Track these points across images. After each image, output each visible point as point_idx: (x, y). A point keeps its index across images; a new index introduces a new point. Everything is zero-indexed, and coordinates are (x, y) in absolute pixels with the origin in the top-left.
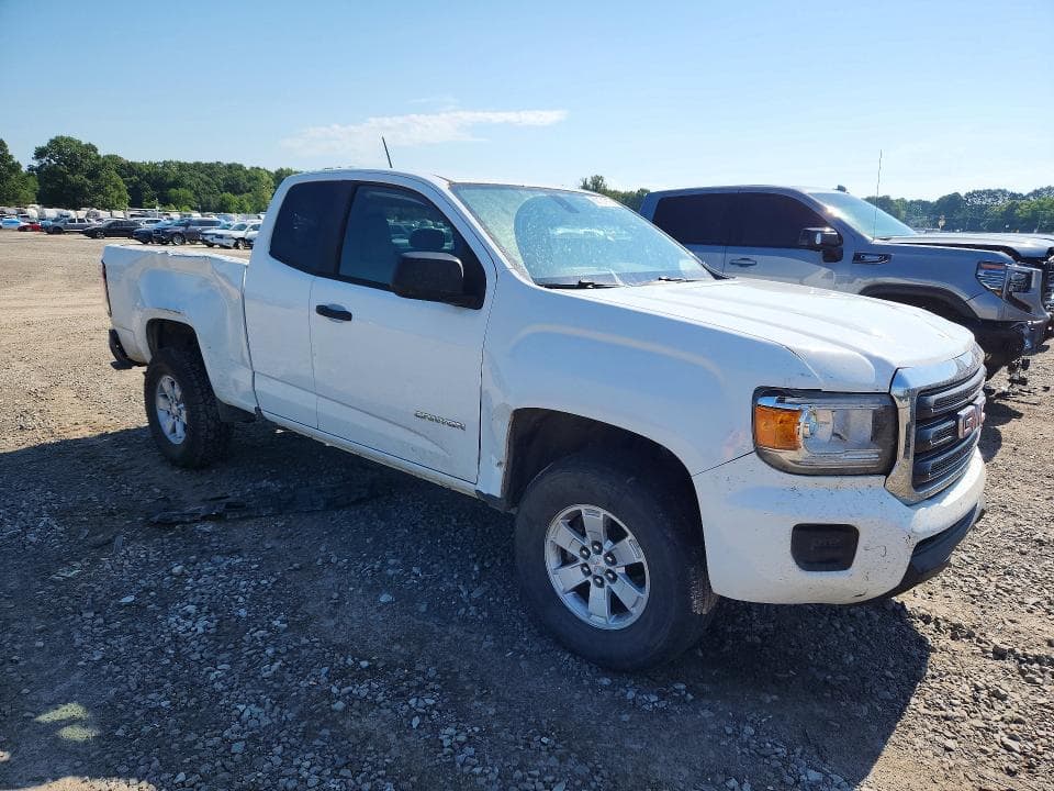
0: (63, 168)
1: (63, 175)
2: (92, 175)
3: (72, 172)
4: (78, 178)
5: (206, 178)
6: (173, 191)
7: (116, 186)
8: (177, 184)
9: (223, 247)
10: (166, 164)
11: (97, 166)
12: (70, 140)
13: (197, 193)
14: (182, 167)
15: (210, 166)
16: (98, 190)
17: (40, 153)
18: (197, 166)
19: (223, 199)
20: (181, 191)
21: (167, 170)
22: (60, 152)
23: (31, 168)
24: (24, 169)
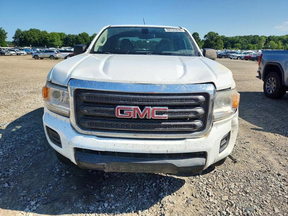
0: (210, 40)
1: (209, 41)
2: (216, 41)
3: (211, 40)
4: (212, 42)
5: (246, 40)
6: (236, 44)
7: (221, 44)
8: (237, 42)
9: (234, 59)
10: (236, 37)
11: (217, 39)
12: (213, 32)
13: (242, 45)
14: (240, 37)
15: (248, 37)
16: (216, 45)
17: (205, 36)
18: (245, 37)
19: (248, 46)
20: (238, 44)
21: (236, 39)
22: (210, 36)
23: (203, 40)
24: (201, 40)
